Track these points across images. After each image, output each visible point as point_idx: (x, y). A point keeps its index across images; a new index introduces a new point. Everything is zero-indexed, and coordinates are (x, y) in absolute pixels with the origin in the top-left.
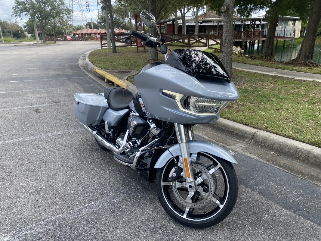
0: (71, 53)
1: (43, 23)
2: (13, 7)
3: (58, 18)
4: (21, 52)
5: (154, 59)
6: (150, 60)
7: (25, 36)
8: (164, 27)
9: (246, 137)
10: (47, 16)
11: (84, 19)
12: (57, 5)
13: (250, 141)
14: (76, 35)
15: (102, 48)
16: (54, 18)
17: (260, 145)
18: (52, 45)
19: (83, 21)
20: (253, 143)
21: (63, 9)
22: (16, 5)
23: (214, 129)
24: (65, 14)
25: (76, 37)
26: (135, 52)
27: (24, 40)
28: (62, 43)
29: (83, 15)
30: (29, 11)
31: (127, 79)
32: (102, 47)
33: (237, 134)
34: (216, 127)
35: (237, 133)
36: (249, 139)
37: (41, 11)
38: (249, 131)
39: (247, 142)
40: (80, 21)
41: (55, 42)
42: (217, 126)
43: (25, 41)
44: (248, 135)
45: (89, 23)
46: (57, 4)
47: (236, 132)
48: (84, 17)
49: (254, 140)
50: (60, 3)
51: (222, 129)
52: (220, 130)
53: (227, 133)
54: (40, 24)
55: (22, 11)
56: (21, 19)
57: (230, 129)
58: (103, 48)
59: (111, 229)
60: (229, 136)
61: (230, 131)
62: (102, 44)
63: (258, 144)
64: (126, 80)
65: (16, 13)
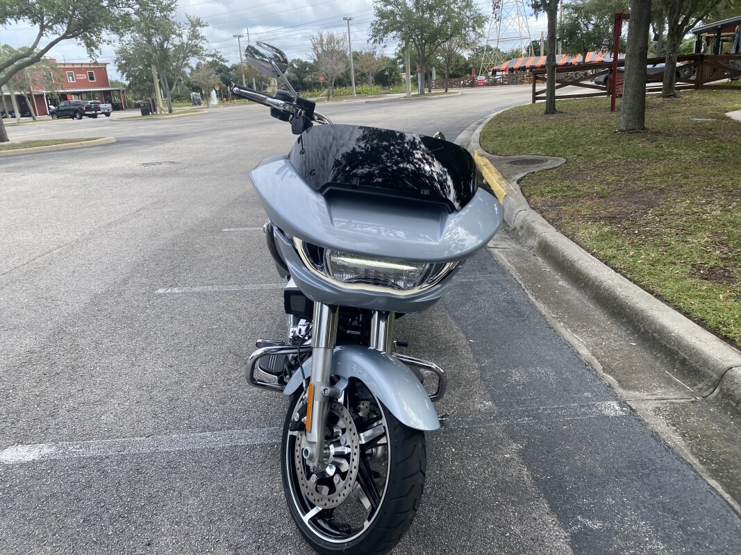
0: (459, 115)
1: (423, 52)
2: (372, 24)
3: (456, 39)
4: (364, 117)
5: (631, 130)
6: (621, 131)
7: (400, 81)
8: (734, 36)
9: (704, 376)
10: (434, 36)
11: (524, 34)
12: (456, 10)
13: (712, 389)
14: (498, 73)
15: (534, 102)
16: (448, 38)
17: (734, 408)
18: (436, 98)
19: (521, 38)
20: (716, 397)
21: (469, 18)
22: (378, 18)
23: (636, 335)
24: (471, 29)
25: (497, 77)
26: (606, 110)
27: (396, 88)
28: (460, 93)
29: (524, 25)
30: (399, 29)
31: (519, 182)
32: (535, 99)
33: (683, 362)
34: (642, 330)
35: (684, 359)
36: (709, 384)
37: (422, 26)
38: (715, 360)
39: (700, 390)
40: (513, 39)
41: (446, 91)
42: (645, 330)
43: (397, 92)
44: (709, 371)
45: (535, 41)
46: (458, 8)
47: (682, 354)
48: (525, 29)
49: (721, 390)
50: (464, 4)
51: (654, 338)
52: (649, 340)
53: (660, 352)
54: (419, 54)
55: (386, 31)
56: (385, 46)
57: (670, 343)
58: (537, 101)
59: (186, 493)
60: (662, 363)
61: (670, 350)
62: (535, 93)
63: (728, 404)
64: (515, 182)
65: (375, 36)
